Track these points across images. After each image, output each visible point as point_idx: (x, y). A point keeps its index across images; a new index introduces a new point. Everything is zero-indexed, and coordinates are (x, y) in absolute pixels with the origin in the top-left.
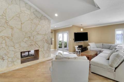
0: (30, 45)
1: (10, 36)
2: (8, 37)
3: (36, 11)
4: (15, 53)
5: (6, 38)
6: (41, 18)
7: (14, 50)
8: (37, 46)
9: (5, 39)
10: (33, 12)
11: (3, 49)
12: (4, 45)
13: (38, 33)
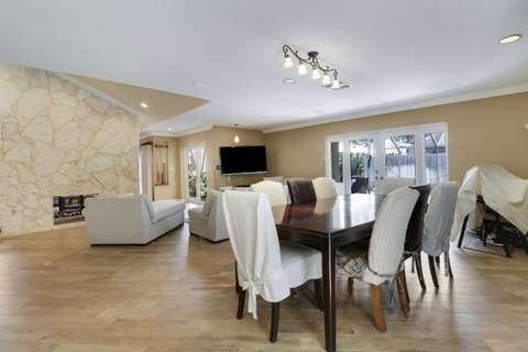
0: (78, 182)
1: (28, 160)
2: (22, 163)
3: (93, 95)
4: (39, 200)
5: (19, 166)
6: (106, 113)
7: (36, 190)
8: (96, 183)
9: (15, 168)
10: (84, 101)
11: (13, 188)
12: (14, 181)
13: (99, 153)
